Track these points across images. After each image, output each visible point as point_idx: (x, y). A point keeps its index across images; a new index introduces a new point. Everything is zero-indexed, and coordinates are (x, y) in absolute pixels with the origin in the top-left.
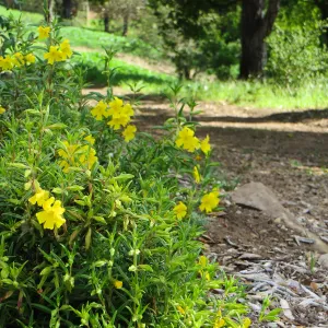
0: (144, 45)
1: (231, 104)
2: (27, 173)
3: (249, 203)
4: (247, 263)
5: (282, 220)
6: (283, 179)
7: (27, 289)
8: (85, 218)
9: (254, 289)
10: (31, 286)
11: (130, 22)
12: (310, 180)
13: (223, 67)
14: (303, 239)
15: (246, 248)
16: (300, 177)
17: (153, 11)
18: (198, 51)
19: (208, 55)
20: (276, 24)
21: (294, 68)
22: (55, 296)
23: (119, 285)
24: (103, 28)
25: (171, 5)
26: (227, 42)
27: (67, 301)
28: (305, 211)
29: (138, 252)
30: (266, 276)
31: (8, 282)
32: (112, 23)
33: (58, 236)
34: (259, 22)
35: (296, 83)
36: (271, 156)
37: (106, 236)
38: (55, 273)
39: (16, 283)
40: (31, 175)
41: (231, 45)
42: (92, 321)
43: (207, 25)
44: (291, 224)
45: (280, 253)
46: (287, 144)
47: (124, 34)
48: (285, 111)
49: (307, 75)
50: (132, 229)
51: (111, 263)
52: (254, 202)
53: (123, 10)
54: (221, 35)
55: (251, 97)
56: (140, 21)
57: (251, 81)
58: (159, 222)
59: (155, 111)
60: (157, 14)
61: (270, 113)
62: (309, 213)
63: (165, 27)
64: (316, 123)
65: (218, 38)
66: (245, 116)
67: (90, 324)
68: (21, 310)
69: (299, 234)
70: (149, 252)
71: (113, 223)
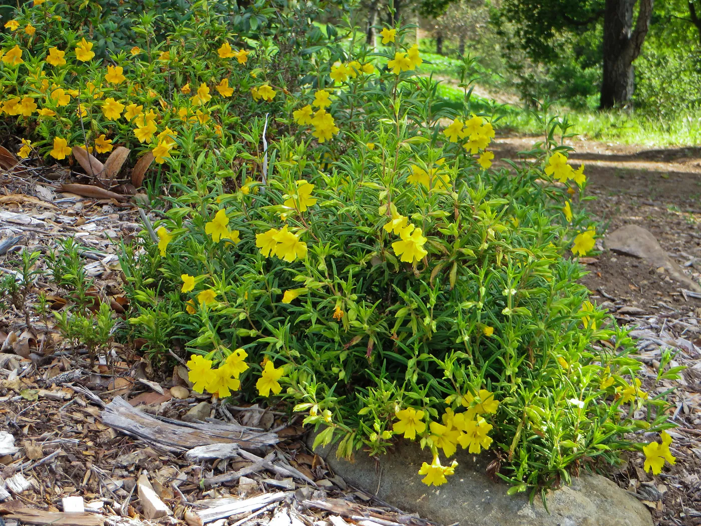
0: (483, 70)
1: (591, 139)
2: (382, 195)
3: (626, 249)
4: (628, 318)
5: (667, 270)
6: (658, 227)
7: (378, 334)
8: (450, 251)
9: (639, 348)
10: (384, 331)
11: (468, 42)
12: (691, 228)
13: (578, 97)
14: (691, 294)
15: (625, 301)
16: (679, 224)
17: (496, 30)
18: (549, 78)
19: (561, 83)
20: (646, 44)
21: (668, 97)
22: (413, 343)
23: (489, 331)
24: (435, 49)
25: (519, 21)
26: (583, 68)
27: (426, 350)
28: (688, 263)
29: (514, 292)
30: (652, 333)
31: (356, 324)
32: (446, 43)
33: (417, 272)
34: (625, 42)
35: (670, 115)
36: (642, 200)
37: (475, 272)
38: (413, 316)
39: (366, 326)
40: (386, 198)
41: (588, 71)
42: (457, 374)
43: (561, 46)
44: (676, 275)
45: (666, 309)
46: (661, 187)
47: (459, 57)
48: (656, 148)
49: (684, 105)
50: (506, 265)
51: (481, 305)
52: (632, 247)
53: (460, 27)
54: (576, 60)
55: (614, 131)
56: (478, 42)
57: (615, 113)
58: (539, 257)
59: (500, 145)
60: (500, 33)
61: (639, 150)
62: (691, 266)
63: (511, 47)
64: (695, 163)
65: (573, 63)
66: (609, 153)
67: (454, 376)
68: (371, 359)
69: (687, 287)
70: (526, 292)
71: (484, 257)
